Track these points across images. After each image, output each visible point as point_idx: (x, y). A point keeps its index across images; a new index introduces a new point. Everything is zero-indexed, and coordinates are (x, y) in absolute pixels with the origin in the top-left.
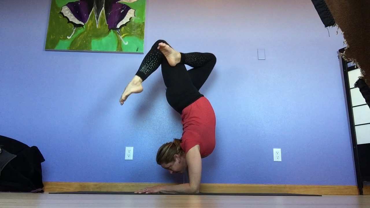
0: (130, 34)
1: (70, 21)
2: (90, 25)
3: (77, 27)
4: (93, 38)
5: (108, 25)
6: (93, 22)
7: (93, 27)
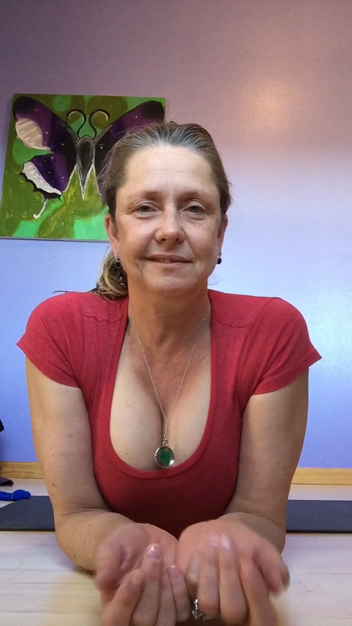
1: (38, 189)
2: (71, 195)
3: (49, 199)
4: (76, 217)
6: (76, 190)
7: (77, 198)
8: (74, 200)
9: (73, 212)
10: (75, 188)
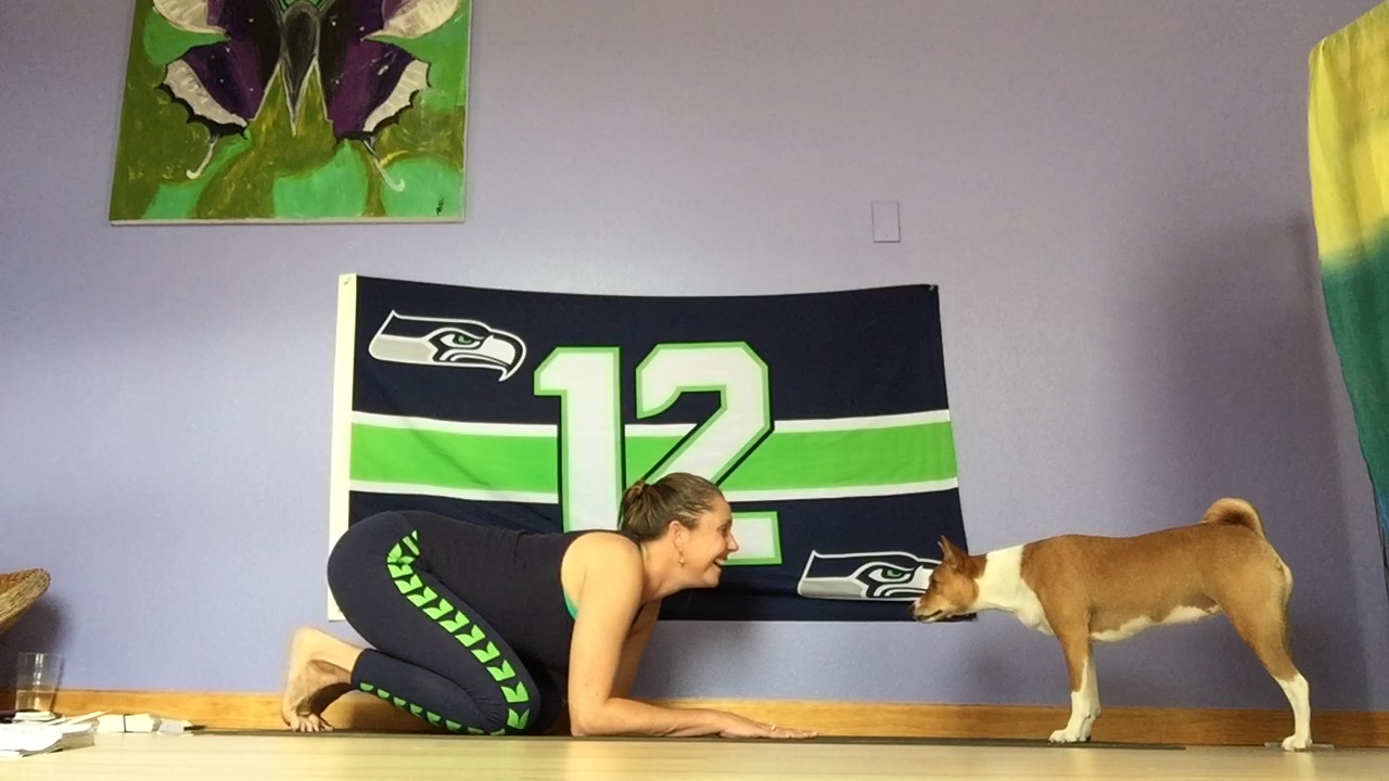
0: (410, 152)
1: (198, 116)
2: (268, 126)
3: (221, 136)
4: (277, 173)
5: (331, 122)
6: (278, 116)
7: (280, 132)
8: (274, 135)
9: (271, 163)
10: (276, 112)
